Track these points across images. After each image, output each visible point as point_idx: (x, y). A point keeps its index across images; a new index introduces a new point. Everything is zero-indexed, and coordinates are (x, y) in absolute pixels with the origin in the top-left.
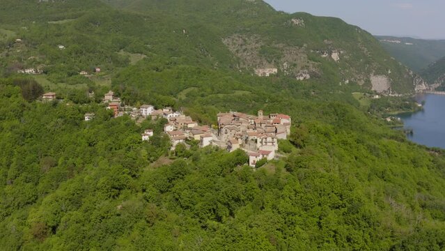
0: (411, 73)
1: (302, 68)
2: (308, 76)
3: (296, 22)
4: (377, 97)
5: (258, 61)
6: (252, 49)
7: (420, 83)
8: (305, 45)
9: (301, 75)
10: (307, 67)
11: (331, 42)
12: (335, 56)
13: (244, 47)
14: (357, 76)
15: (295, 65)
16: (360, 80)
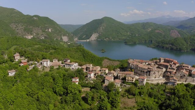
0: (72, 35)
1: (41, 35)
2: (44, 38)
3: (35, 18)
4: (69, 43)
5: (24, 33)
6: (20, 29)
7: (75, 38)
8: (40, 27)
9: (41, 38)
10: (43, 35)
11: (48, 25)
12: (50, 30)
13: (17, 28)
14: (57, 37)
15: (38, 34)
16: (59, 38)
